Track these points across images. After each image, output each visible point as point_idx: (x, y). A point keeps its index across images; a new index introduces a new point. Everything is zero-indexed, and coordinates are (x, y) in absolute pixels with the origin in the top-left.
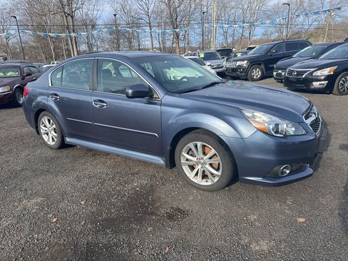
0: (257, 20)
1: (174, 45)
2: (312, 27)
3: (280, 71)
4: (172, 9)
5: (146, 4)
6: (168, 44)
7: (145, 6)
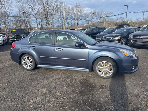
0: (80, 18)
1: (47, 27)
2: (99, 22)
3: (98, 38)
4: (46, 12)
5: (34, 9)
6: (44, 26)
7: (34, 10)
